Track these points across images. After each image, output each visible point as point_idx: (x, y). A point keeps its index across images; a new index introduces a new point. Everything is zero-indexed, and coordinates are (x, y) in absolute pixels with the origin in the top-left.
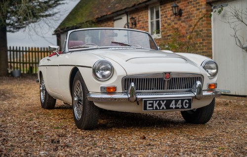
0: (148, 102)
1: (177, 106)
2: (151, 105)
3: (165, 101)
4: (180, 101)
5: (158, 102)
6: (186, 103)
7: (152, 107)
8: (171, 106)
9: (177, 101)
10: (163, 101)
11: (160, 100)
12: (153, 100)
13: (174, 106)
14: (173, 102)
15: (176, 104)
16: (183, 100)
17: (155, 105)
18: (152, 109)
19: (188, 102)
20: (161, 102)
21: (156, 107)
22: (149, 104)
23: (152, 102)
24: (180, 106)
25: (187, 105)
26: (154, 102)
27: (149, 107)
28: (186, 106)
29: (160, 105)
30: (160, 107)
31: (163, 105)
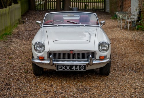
0: (59, 66)
1: (77, 69)
2: (61, 68)
3: (69, 66)
4: (78, 67)
6: (82, 67)
7: (62, 69)
9: (76, 66)
10: (68, 66)
11: (66, 65)
12: (62, 65)
13: (75, 69)
14: (74, 67)
16: (80, 66)
17: (63, 68)
18: (61, 70)
19: (83, 67)
20: (67, 66)
21: (64, 69)
22: (60, 67)
23: (61, 66)
24: (78, 69)
26: (63, 66)
28: (82, 68)
29: (66, 68)
31: (68, 68)
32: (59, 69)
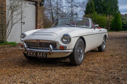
0: (29, 52)
3: (35, 53)
4: (41, 54)
5: (32, 52)
6: (44, 54)
7: (30, 54)
8: (38, 55)
9: (40, 53)
10: (34, 52)
11: (33, 52)
12: (31, 52)
14: (39, 53)
15: (40, 54)
16: (43, 53)
17: (31, 54)
22: (29, 53)
23: (30, 52)
24: (42, 56)
25: (45, 55)
27: (29, 54)
30: (33, 55)
31: (34, 54)
32: (29, 55)
